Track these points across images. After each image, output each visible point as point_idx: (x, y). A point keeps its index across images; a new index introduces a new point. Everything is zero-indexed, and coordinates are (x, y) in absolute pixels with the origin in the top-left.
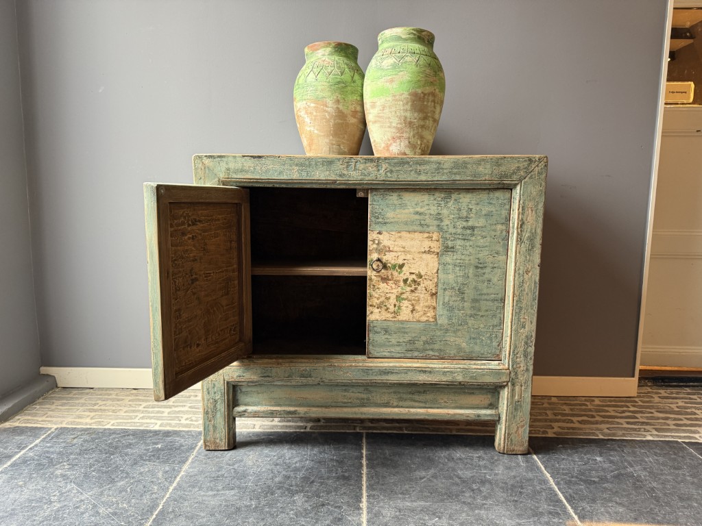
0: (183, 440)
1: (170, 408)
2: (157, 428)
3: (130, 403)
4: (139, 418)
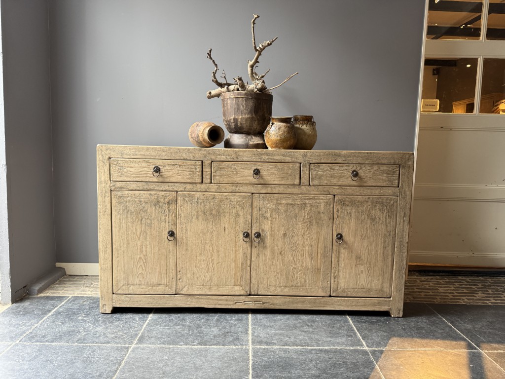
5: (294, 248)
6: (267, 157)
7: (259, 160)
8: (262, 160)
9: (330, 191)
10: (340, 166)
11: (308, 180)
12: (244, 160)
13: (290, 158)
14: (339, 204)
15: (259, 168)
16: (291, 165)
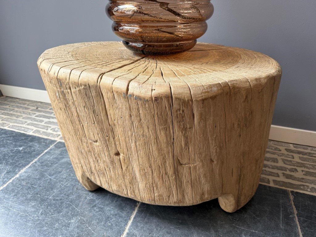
0: (38, 146)
1: (49, 119)
2: (30, 133)
3: (31, 112)
4: (26, 124)
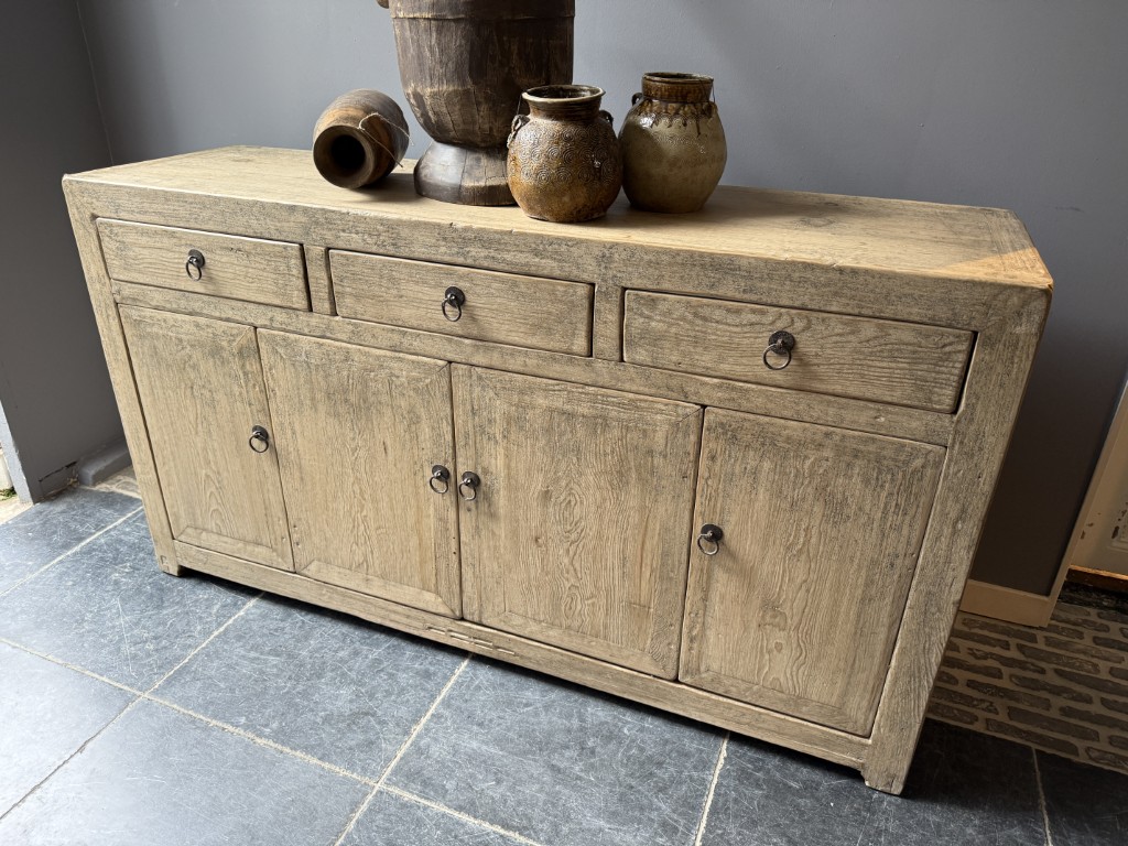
5: (573, 536)
6: (484, 253)
7: (461, 260)
8: (469, 261)
9: (690, 389)
10: (728, 310)
11: (616, 343)
12: (416, 255)
13: (555, 264)
14: (717, 438)
15: (462, 285)
16: (562, 289)
